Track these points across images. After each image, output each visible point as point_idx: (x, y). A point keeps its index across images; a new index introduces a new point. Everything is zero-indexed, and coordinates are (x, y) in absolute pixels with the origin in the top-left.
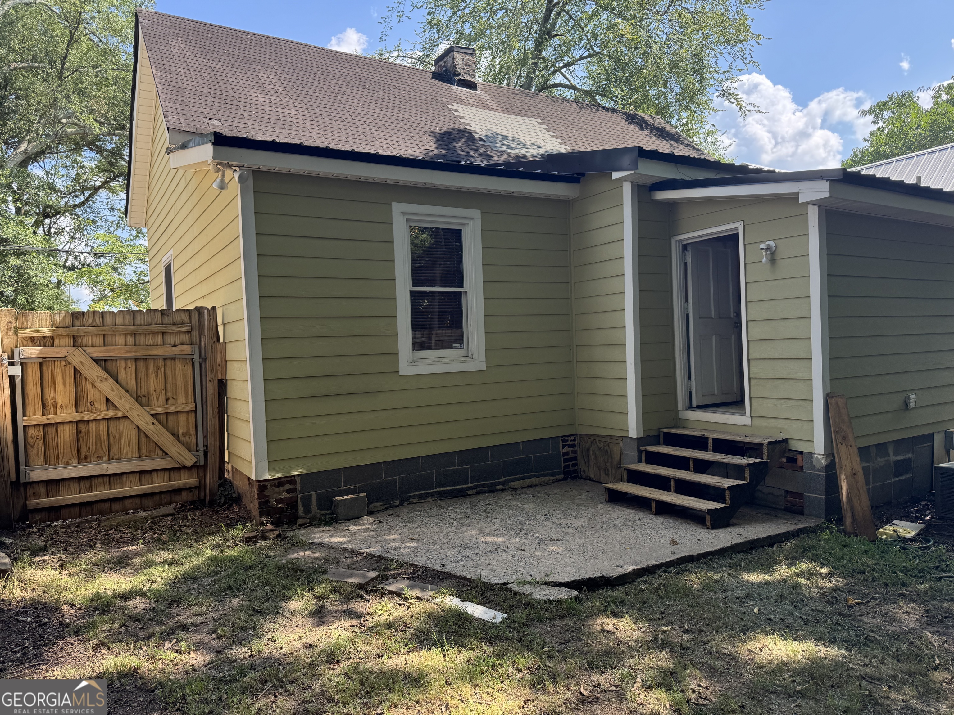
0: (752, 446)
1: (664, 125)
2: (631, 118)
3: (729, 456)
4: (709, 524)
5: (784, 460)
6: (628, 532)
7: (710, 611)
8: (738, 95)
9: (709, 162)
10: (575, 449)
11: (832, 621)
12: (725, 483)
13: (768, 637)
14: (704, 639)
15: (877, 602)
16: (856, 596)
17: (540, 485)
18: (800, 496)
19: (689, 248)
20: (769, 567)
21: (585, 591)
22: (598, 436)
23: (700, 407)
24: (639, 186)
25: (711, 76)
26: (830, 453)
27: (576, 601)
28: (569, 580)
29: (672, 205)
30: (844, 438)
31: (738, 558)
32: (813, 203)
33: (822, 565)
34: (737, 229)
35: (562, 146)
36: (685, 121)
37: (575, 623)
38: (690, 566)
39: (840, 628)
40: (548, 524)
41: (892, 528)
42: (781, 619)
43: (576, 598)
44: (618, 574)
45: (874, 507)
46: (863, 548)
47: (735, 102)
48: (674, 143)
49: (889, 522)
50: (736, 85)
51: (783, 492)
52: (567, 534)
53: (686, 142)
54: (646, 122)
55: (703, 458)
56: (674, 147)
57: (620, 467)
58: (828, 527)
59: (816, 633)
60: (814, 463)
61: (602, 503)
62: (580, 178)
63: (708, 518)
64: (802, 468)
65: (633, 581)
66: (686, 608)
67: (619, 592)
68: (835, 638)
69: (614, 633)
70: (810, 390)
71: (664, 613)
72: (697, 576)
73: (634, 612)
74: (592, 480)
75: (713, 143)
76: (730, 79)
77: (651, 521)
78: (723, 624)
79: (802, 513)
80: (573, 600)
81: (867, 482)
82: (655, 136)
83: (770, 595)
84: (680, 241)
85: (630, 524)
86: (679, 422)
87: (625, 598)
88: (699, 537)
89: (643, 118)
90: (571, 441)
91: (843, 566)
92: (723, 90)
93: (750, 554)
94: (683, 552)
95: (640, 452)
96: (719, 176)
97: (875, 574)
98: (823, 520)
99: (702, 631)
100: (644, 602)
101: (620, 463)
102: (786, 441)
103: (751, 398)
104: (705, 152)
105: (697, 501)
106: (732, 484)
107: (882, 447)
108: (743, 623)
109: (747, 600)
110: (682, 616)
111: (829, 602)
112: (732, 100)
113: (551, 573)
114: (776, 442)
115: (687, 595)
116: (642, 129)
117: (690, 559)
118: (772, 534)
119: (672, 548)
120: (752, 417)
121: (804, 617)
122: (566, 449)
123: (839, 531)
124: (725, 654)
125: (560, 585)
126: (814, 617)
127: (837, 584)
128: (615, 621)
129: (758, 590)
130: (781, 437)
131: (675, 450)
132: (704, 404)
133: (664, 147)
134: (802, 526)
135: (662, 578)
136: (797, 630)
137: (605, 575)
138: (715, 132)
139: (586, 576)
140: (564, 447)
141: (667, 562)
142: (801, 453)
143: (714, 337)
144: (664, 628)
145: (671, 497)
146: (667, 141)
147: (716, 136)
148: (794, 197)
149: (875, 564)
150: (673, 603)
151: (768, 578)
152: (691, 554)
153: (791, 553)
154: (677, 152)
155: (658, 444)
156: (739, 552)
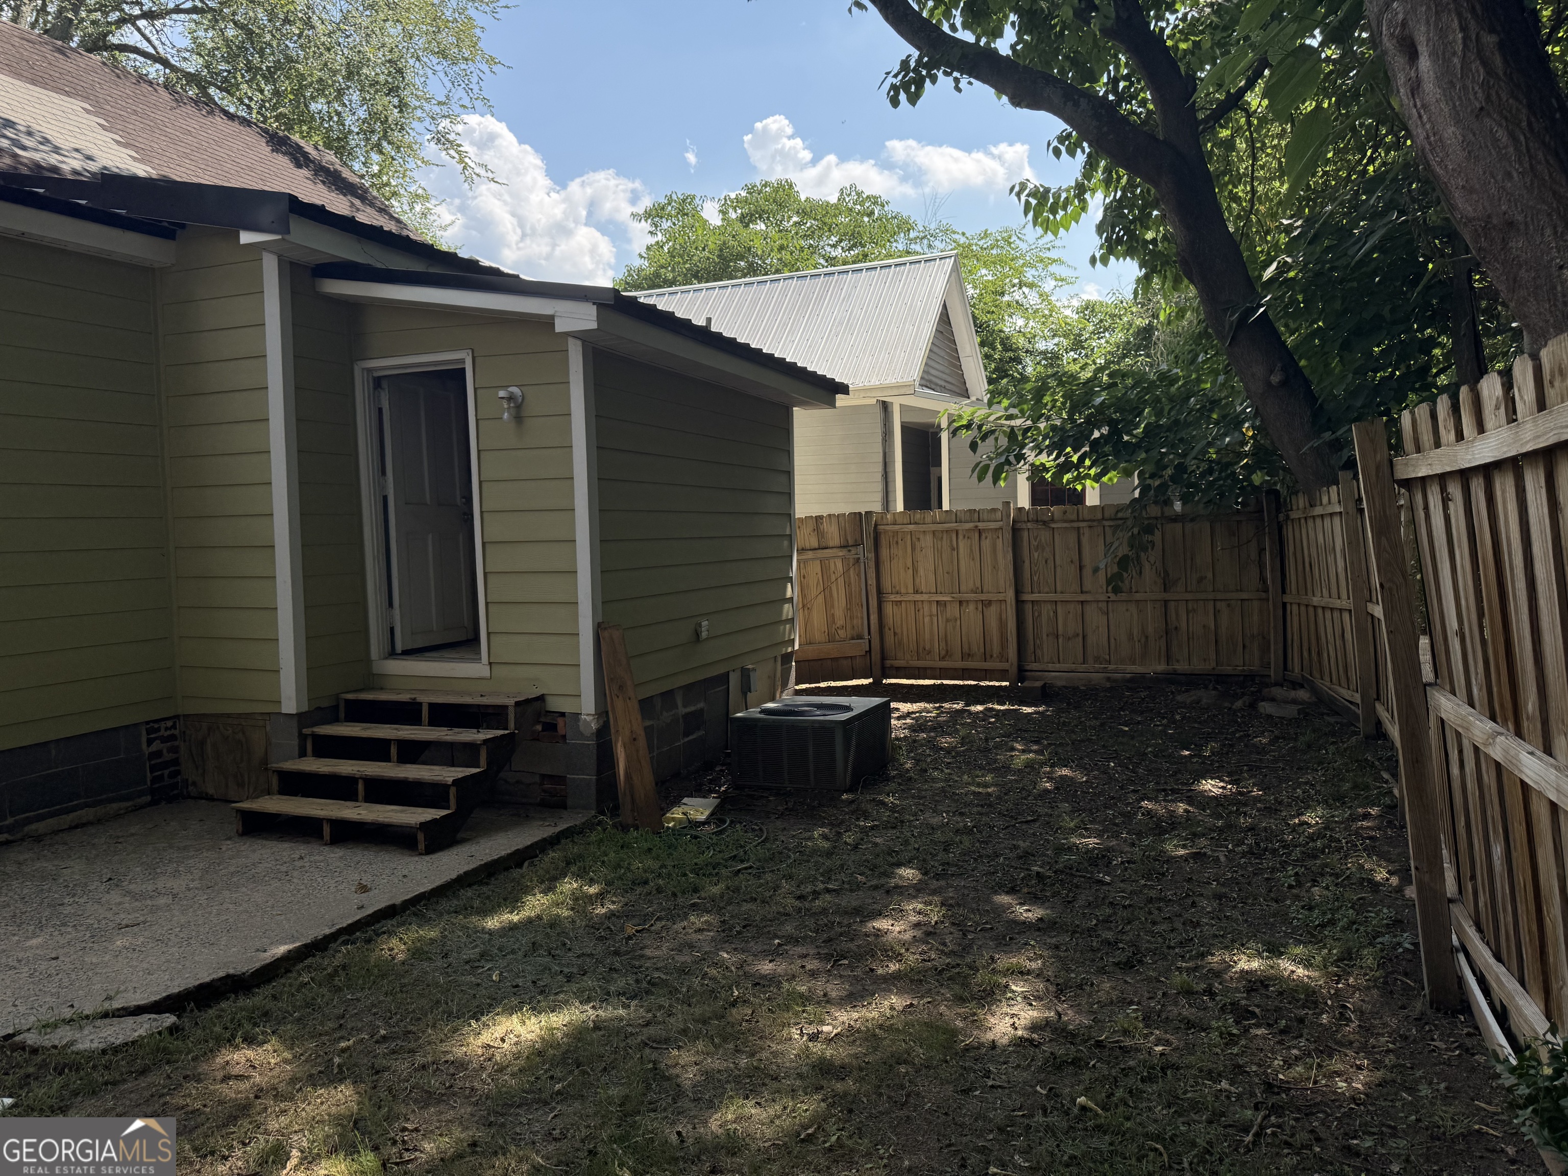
0: (490, 711)
1: (339, 168)
2: (278, 143)
3: (456, 730)
4: (421, 846)
5: (539, 728)
6: (278, 884)
7: (421, 995)
8: (460, 145)
9: (415, 243)
10: (176, 743)
11: (604, 966)
12: (448, 774)
13: (514, 1016)
14: (413, 1045)
15: (663, 923)
16: (636, 921)
17: (99, 821)
18: (560, 780)
19: (385, 384)
20: (513, 901)
21: (192, 1011)
22: (222, 715)
23: (408, 653)
24: (292, 264)
25: (418, 104)
26: (602, 712)
27: (171, 1034)
28: (158, 997)
29: (356, 306)
30: (621, 688)
31: (469, 894)
32: (575, 335)
33: (592, 882)
34: (462, 361)
35: (137, 164)
36: (376, 169)
37: (169, 1077)
38: (389, 924)
39: (615, 976)
40: (115, 896)
41: (680, 810)
42: (534, 982)
43: (173, 1030)
44: (258, 965)
45: (660, 782)
46: (646, 846)
47: (456, 156)
48: (357, 202)
49: (677, 802)
50: (459, 128)
51: (537, 779)
52: (154, 910)
53: (378, 204)
54: (305, 155)
55: (413, 737)
56: (358, 210)
57: (266, 769)
58: (600, 823)
59: (583, 992)
60: (582, 728)
61: (229, 839)
62: (174, 231)
63: (421, 837)
64: (564, 737)
65: (288, 971)
66: (382, 998)
67: (259, 998)
68: (608, 994)
69: (248, 1077)
70: (575, 618)
71: (343, 1017)
72: (401, 939)
73: (289, 1027)
74: (211, 799)
75: (424, 215)
76: (448, 116)
77: (322, 858)
78: (444, 1012)
79: (564, 807)
80: (166, 1034)
81: (650, 748)
82: (323, 182)
83: (516, 947)
84: (369, 370)
85: (284, 869)
86: (374, 681)
87: (270, 1005)
88: (406, 872)
89: (300, 148)
90: (167, 729)
91: (620, 878)
92: (438, 132)
93: (487, 884)
94: (377, 901)
95: (303, 738)
96: (432, 270)
97: (661, 882)
98: (593, 813)
99: (409, 1032)
100: (308, 1005)
101: (265, 761)
102: (541, 698)
103: (489, 634)
104: (411, 227)
105: (402, 812)
106: (460, 775)
107: (668, 695)
108: (475, 1003)
109: (483, 963)
110: (375, 1014)
111: (601, 939)
112: (452, 152)
113: (117, 993)
114: (528, 701)
115: (383, 976)
116: (299, 166)
117: (390, 912)
118: (520, 847)
119: (358, 899)
120: (490, 664)
121: (566, 970)
122: (155, 747)
123: (614, 826)
124: (447, 1062)
125: (138, 1011)
126: (579, 966)
127: (612, 907)
128: (250, 1053)
129: (497, 942)
130: (534, 693)
131: (365, 729)
132: (416, 646)
133: (338, 204)
134: (565, 826)
135: (342, 953)
136: (556, 994)
137: (231, 971)
138: (427, 198)
139: (192, 983)
140: (150, 742)
141: (349, 925)
142: (563, 714)
143: (430, 536)
144: (343, 1044)
145: (357, 811)
146: (345, 195)
147: (428, 205)
148: (547, 322)
149: (661, 867)
150: (359, 995)
151: (515, 918)
152: (390, 903)
153: (548, 872)
154: (362, 218)
155: (335, 720)
156: (470, 885)
